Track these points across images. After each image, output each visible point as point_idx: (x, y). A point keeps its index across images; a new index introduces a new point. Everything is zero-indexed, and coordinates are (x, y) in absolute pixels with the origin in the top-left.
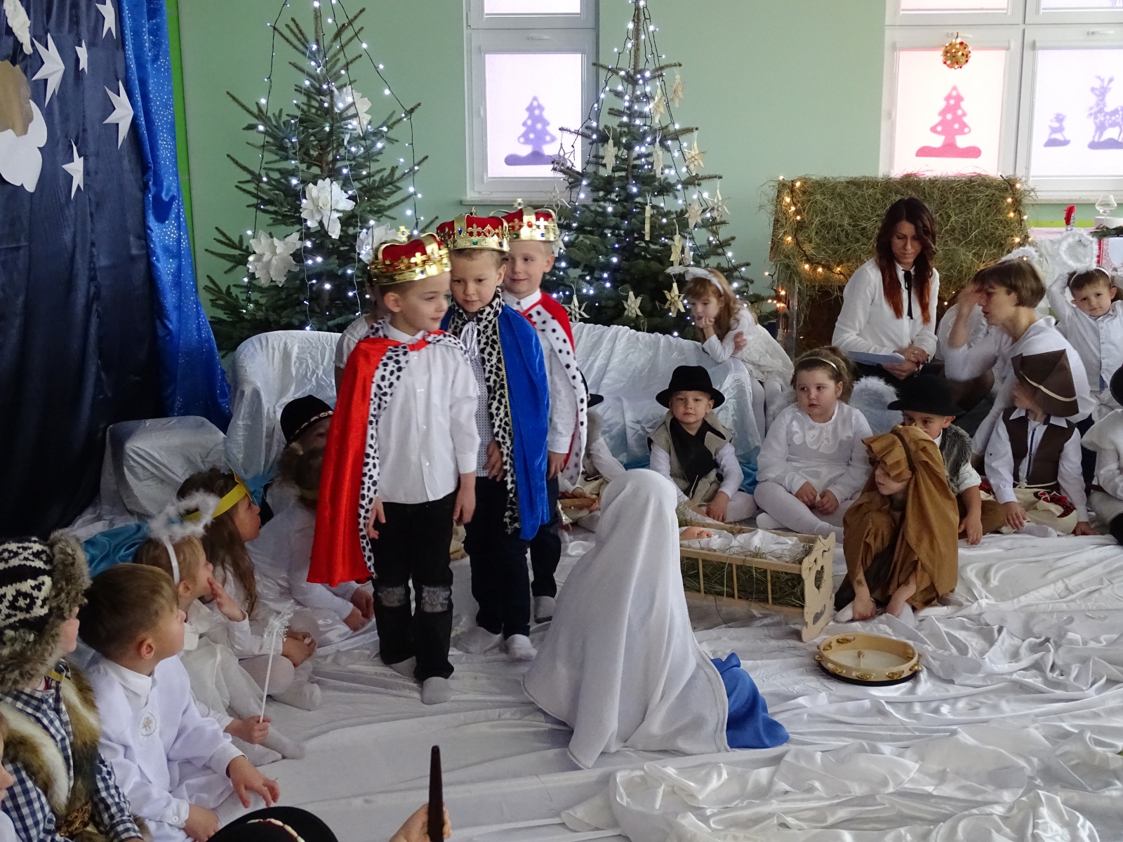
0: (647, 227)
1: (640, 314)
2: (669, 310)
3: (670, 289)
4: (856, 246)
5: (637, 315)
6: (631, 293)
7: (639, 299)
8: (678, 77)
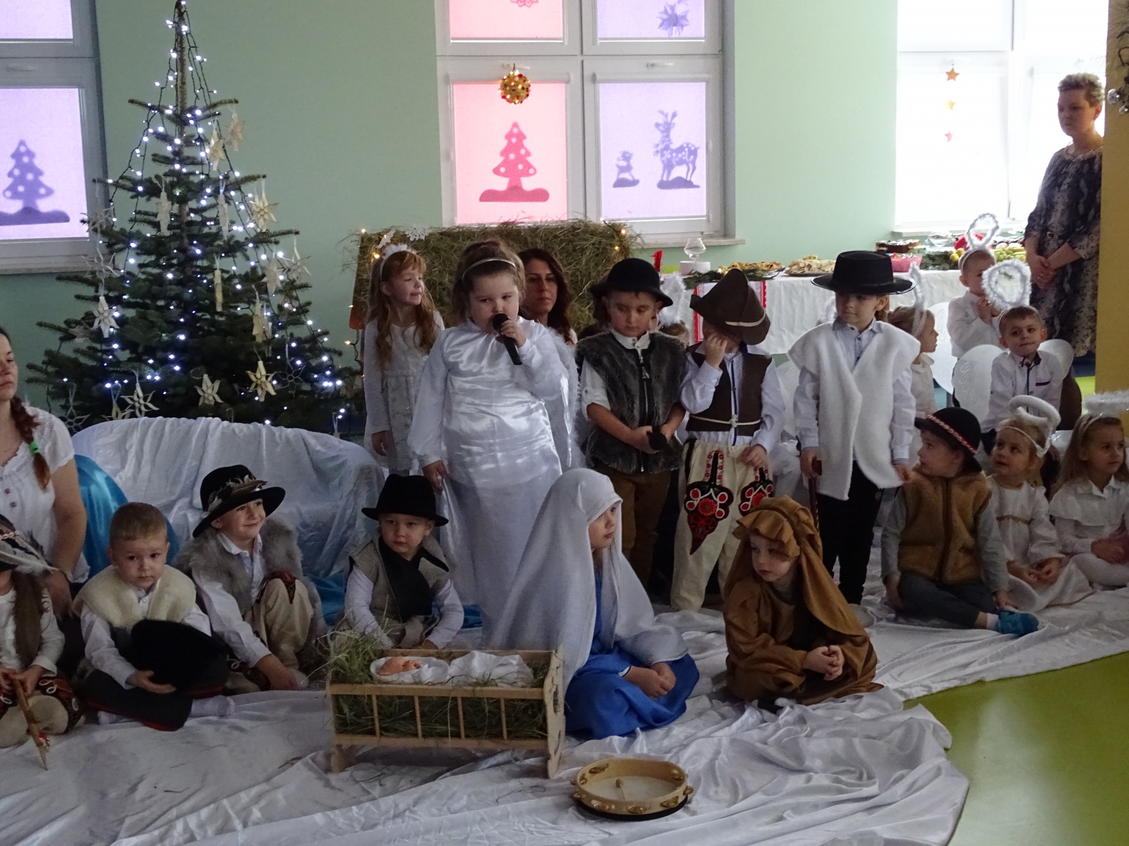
0: (219, 296)
1: (220, 400)
2: (256, 394)
3: (254, 368)
5: (216, 403)
6: (206, 376)
7: (217, 384)
8: (234, 116)
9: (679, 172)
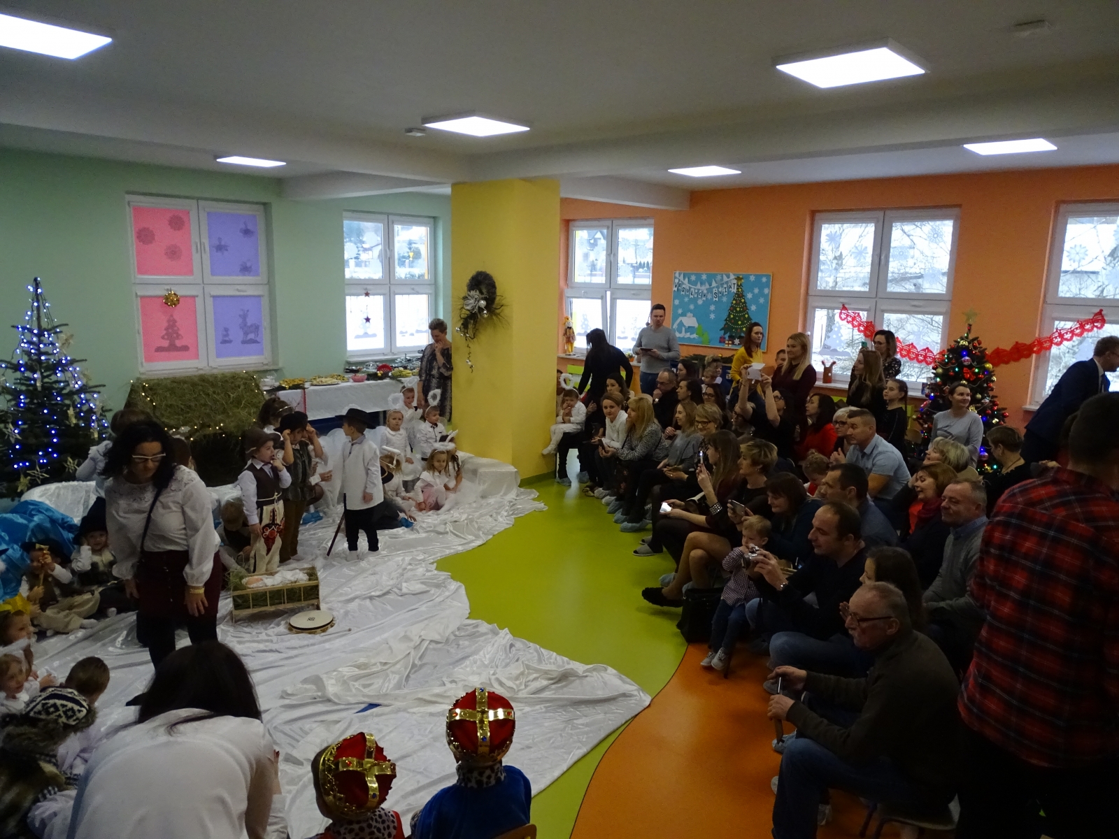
8: (65, 332)
9: (251, 336)
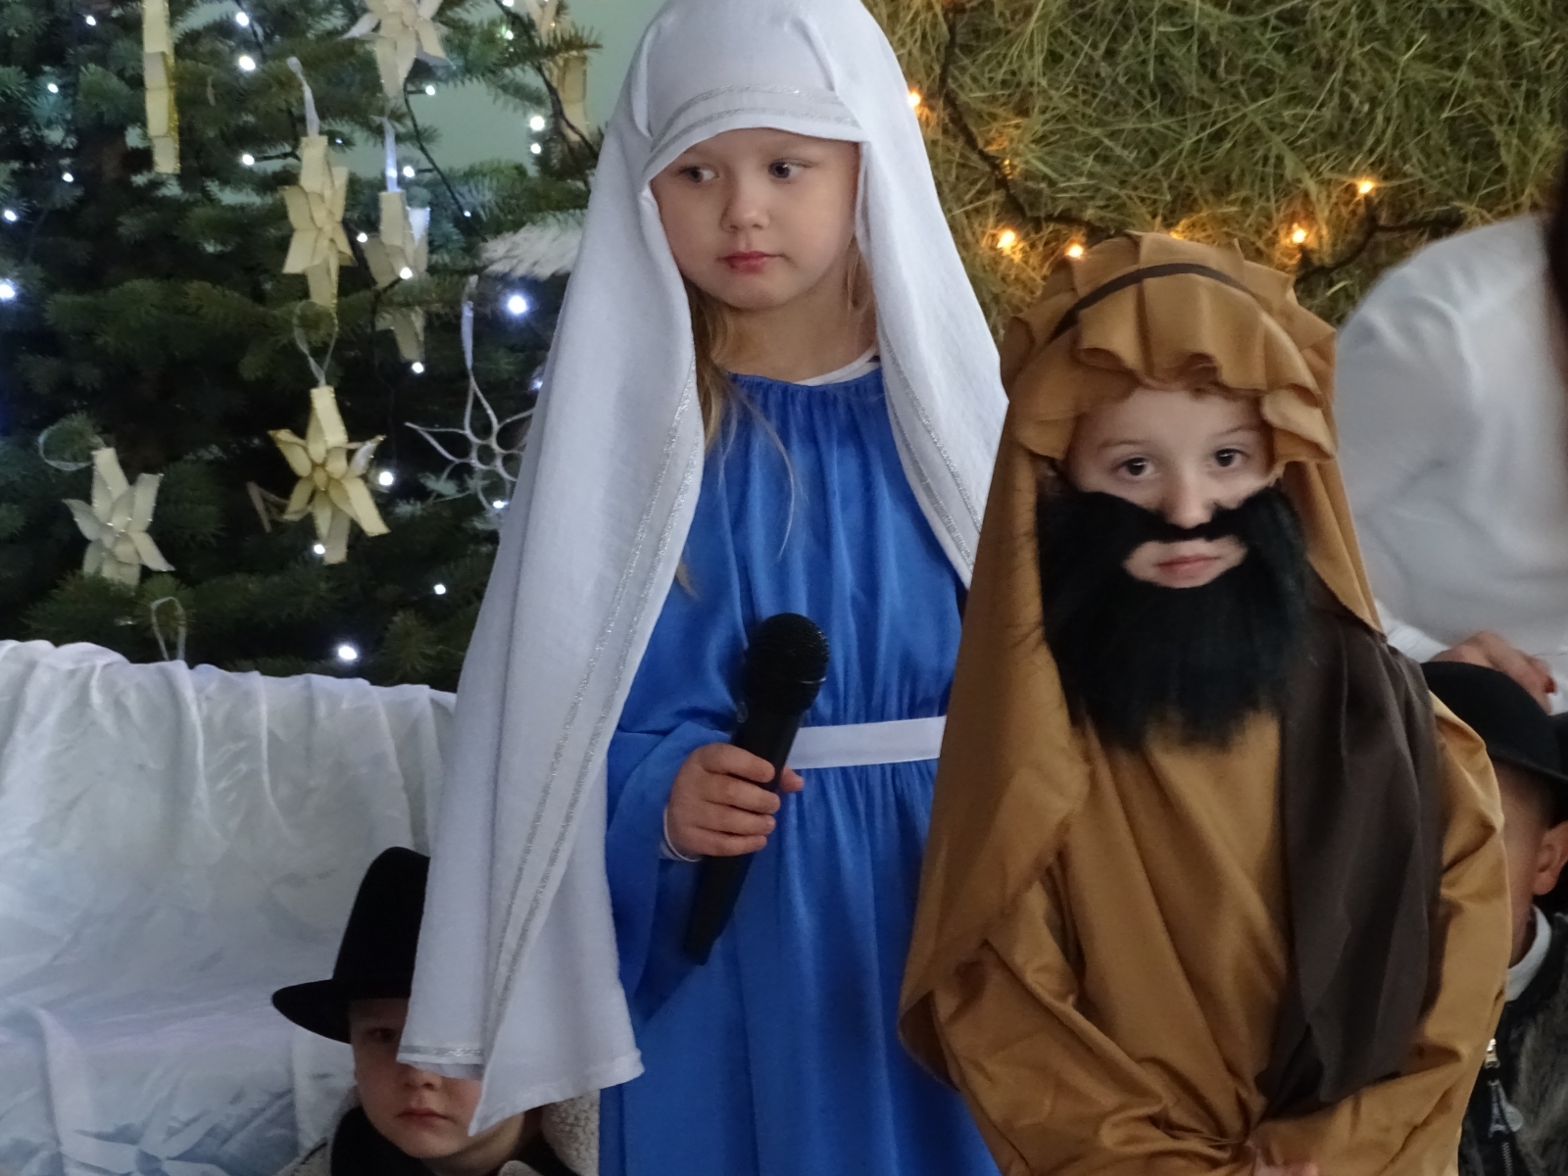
0: (159, 107)
1: (157, 562)
2: (307, 530)
3: (299, 419)
4: (1254, 111)
5: (146, 573)
6: (106, 460)
7: (148, 488)
